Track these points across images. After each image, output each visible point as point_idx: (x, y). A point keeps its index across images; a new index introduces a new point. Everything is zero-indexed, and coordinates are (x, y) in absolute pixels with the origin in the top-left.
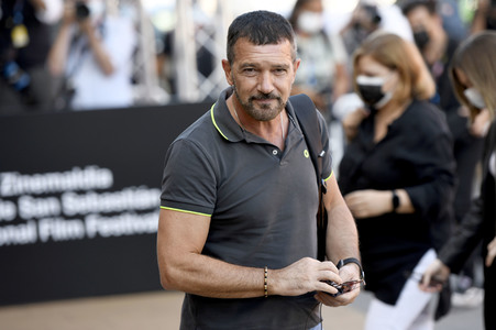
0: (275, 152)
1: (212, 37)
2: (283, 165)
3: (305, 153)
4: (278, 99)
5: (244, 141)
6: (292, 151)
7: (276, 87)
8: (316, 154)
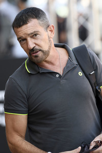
0: (57, 76)
1: (87, 20)
2: (63, 81)
3: (81, 74)
4: (40, 50)
5: (39, 72)
6: (69, 74)
7: (36, 44)
8: (87, 74)
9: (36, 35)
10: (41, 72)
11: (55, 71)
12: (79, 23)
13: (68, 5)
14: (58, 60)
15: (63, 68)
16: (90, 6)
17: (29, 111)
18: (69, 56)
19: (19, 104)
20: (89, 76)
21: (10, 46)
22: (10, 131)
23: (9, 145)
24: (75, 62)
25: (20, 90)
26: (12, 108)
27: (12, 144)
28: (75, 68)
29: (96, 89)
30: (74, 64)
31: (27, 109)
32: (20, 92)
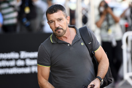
1: (87, 12)
2: (71, 48)
3: (82, 44)
4: (62, 29)
5: (58, 43)
6: (76, 44)
7: (60, 25)
8: (87, 44)
9: (60, 20)
10: (59, 42)
11: (68, 42)
12: (83, 14)
13: (77, 3)
14: (70, 36)
15: (72, 40)
16: (89, 4)
17: (51, 64)
18: (76, 33)
19: (45, 60)
20: (87, 45)
21: (42, 26)
22: (40, 75)
23: (39, 83)
24: (80, 37)
25: (47, 53)
26: (41, 62)
27: (40, 83)
28: (79, 40)
29: (92, 53)
30: (79, 38)
31: (50, 64)
32: (46, 54)
